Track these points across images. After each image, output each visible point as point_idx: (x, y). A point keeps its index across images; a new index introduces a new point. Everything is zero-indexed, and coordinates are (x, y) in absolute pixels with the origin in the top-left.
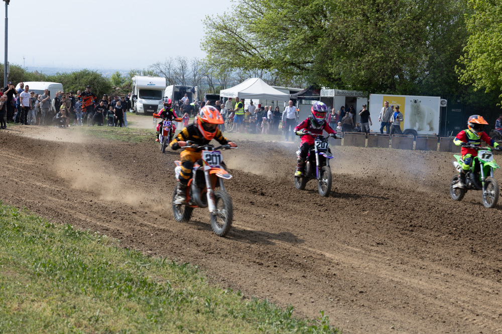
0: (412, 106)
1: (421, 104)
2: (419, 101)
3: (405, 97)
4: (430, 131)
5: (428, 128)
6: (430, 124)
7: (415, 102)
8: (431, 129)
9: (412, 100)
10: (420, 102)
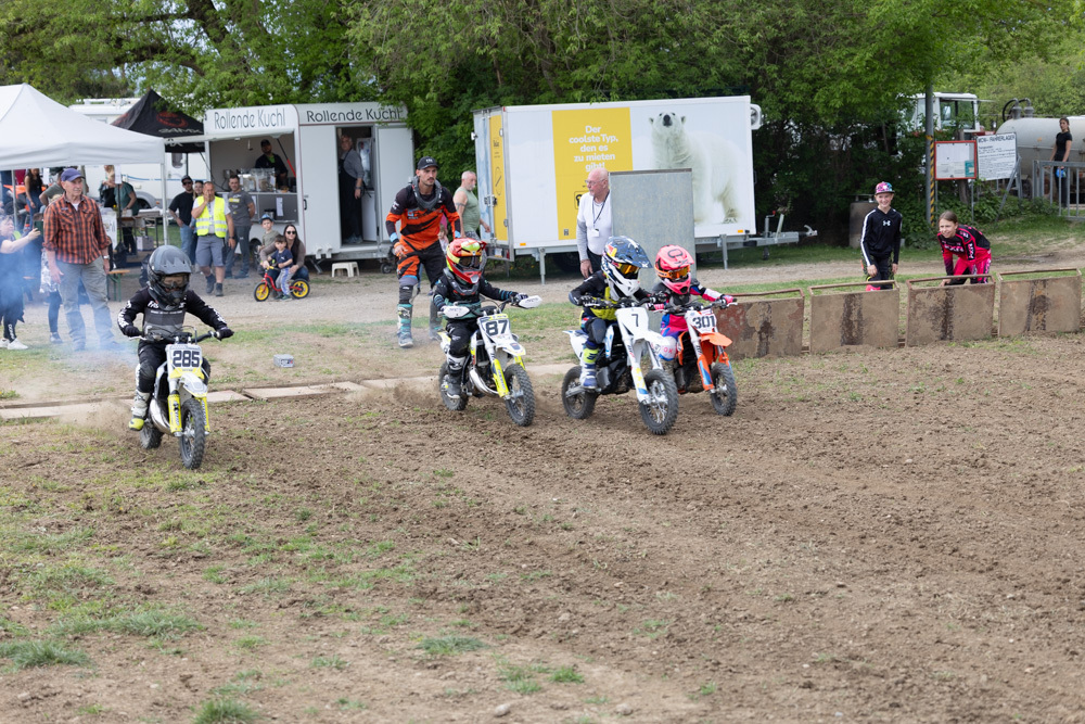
0: (660, 137)
1: (686, 127)
2: (679, 116)
3: (628, 109)
4: (726, 221)
5: (718, 212)
6: (723, 198)
7: (667, 121)
8: (731, 215)
9: (656, 117)
10: (683, 119)
